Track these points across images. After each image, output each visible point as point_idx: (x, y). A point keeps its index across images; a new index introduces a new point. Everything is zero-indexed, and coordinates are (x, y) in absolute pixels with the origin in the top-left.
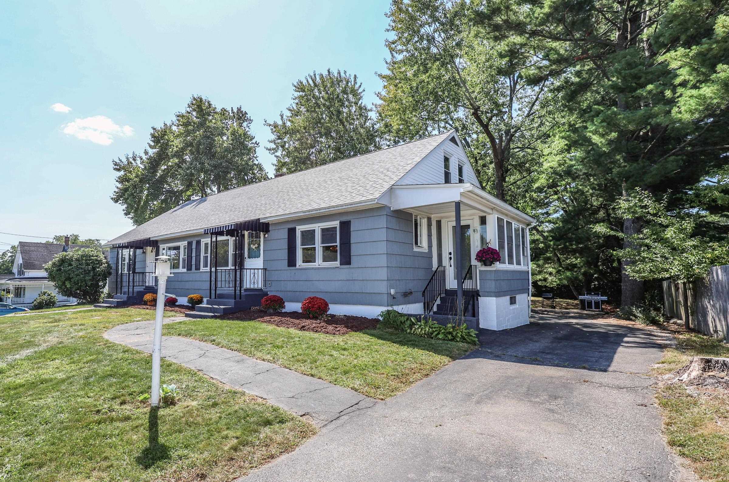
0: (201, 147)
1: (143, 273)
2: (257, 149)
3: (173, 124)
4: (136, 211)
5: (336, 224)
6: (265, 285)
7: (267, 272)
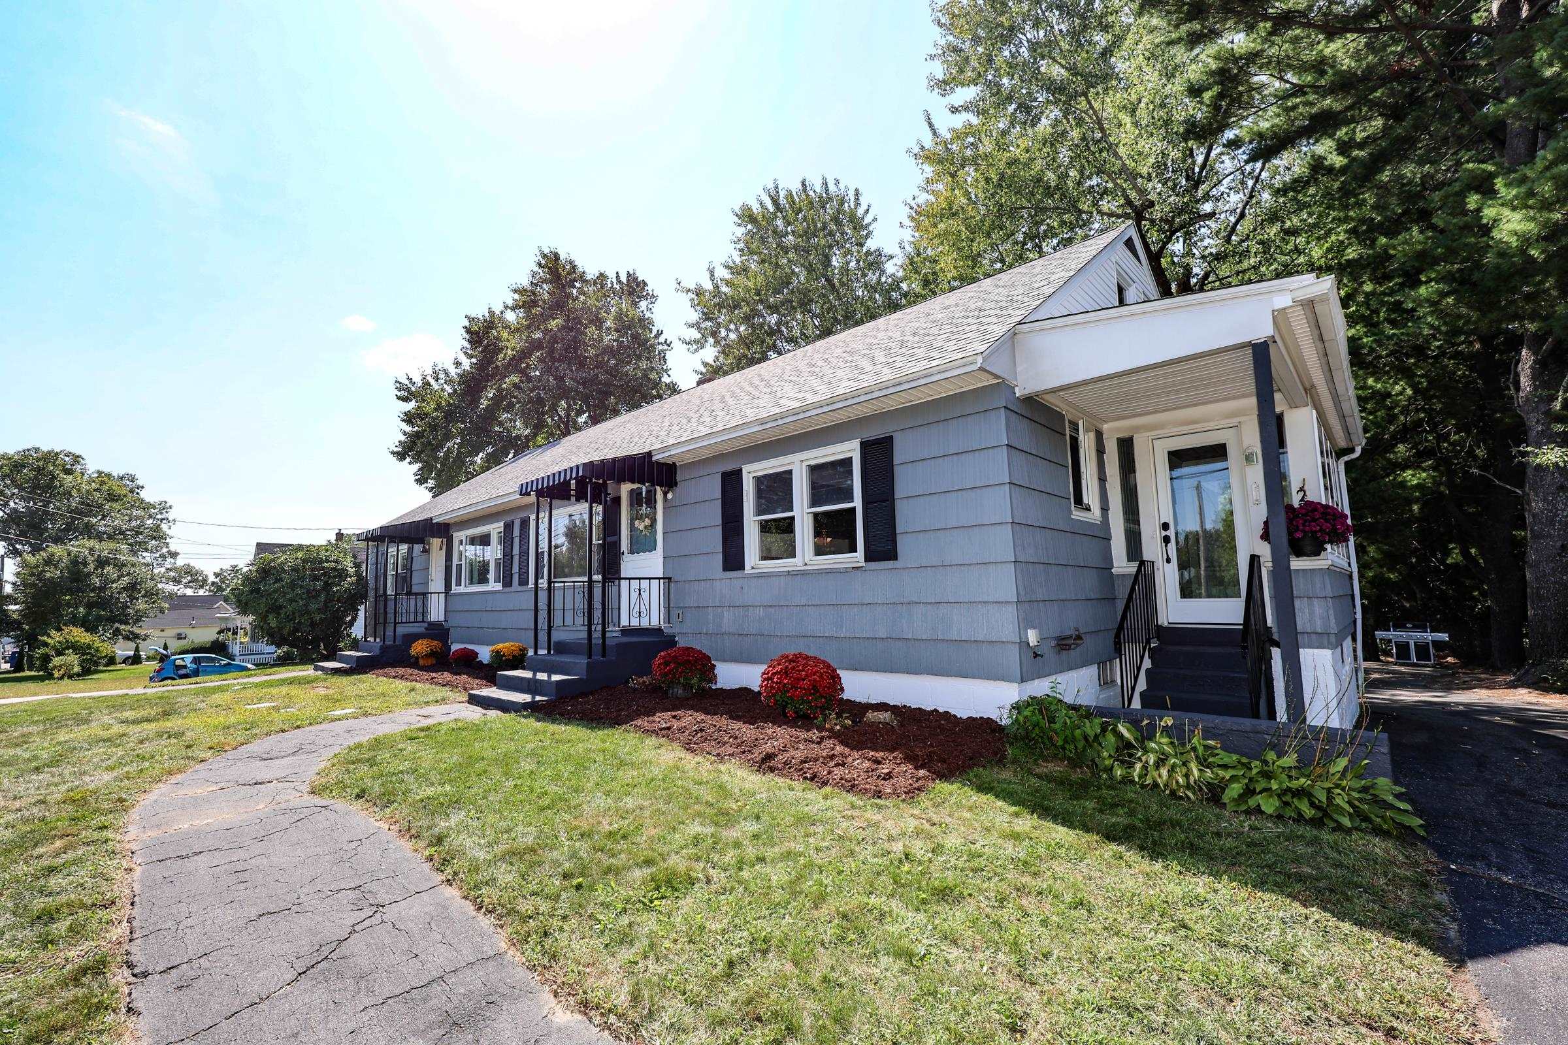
0: (558, 346)
1: (424, 595)
2: (669, 355)
3: (506, 307)
4: (438, 476)
5: (850, 449)
6: (668, 619)
7: (672, 585)
